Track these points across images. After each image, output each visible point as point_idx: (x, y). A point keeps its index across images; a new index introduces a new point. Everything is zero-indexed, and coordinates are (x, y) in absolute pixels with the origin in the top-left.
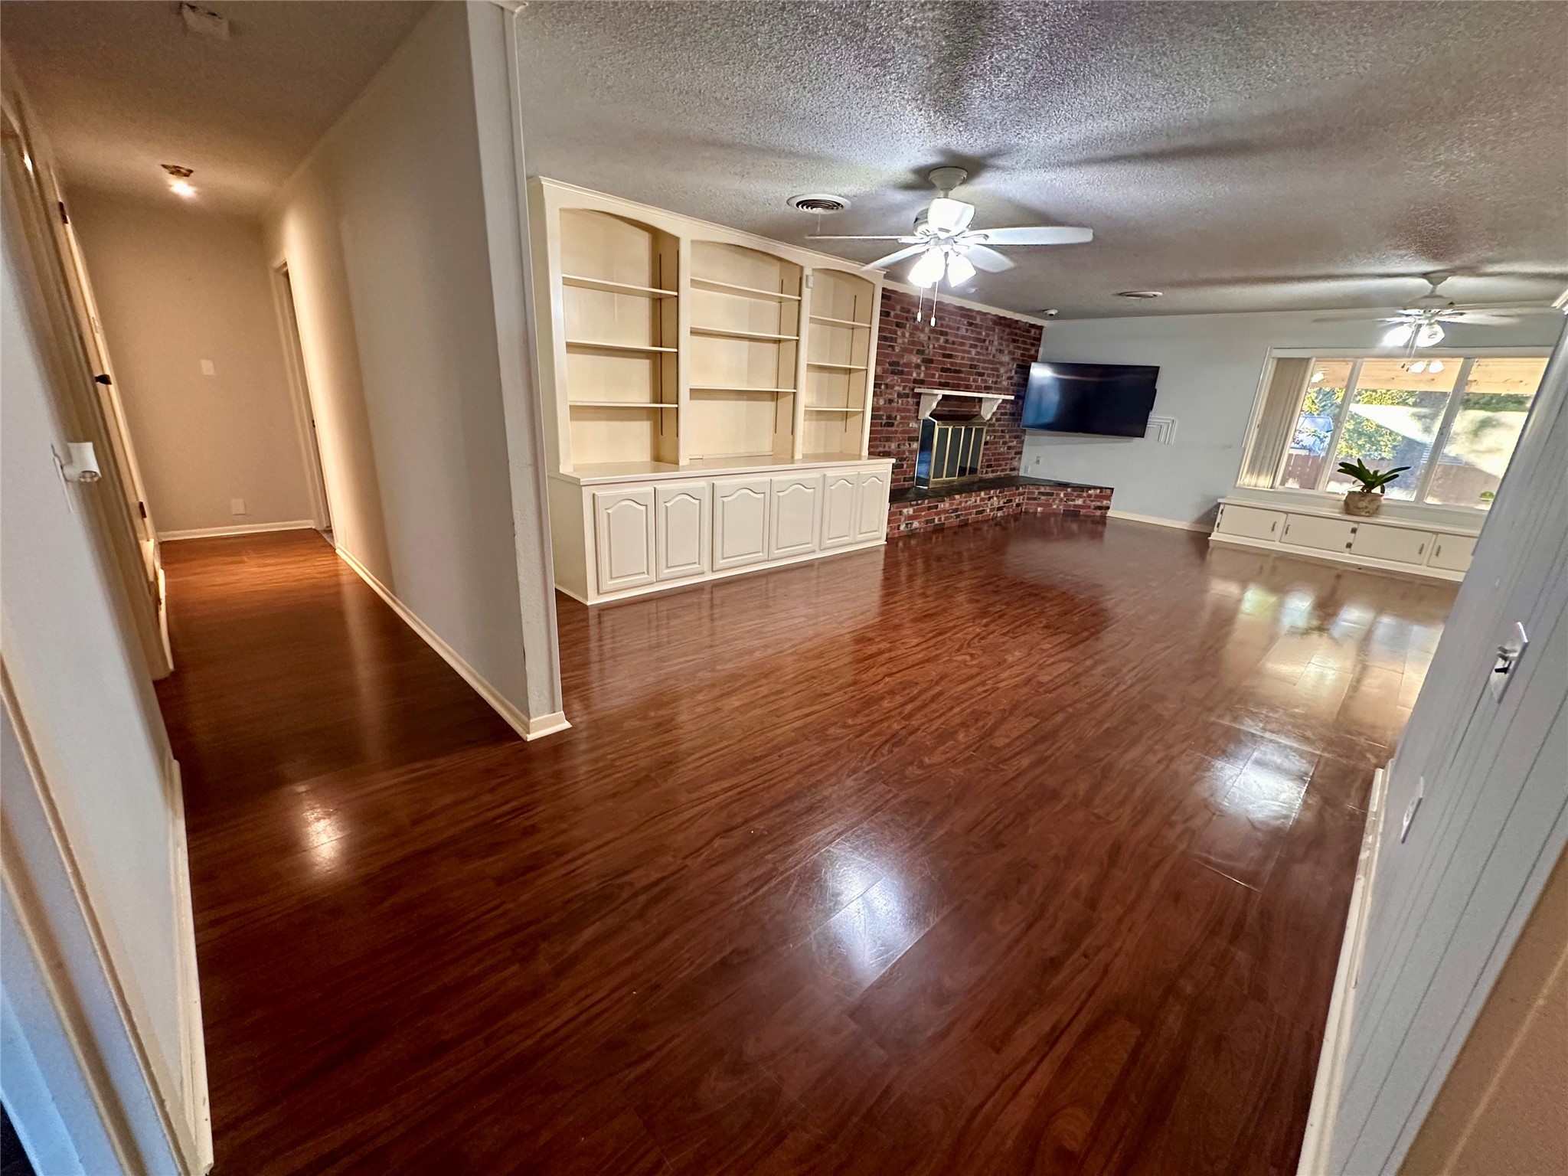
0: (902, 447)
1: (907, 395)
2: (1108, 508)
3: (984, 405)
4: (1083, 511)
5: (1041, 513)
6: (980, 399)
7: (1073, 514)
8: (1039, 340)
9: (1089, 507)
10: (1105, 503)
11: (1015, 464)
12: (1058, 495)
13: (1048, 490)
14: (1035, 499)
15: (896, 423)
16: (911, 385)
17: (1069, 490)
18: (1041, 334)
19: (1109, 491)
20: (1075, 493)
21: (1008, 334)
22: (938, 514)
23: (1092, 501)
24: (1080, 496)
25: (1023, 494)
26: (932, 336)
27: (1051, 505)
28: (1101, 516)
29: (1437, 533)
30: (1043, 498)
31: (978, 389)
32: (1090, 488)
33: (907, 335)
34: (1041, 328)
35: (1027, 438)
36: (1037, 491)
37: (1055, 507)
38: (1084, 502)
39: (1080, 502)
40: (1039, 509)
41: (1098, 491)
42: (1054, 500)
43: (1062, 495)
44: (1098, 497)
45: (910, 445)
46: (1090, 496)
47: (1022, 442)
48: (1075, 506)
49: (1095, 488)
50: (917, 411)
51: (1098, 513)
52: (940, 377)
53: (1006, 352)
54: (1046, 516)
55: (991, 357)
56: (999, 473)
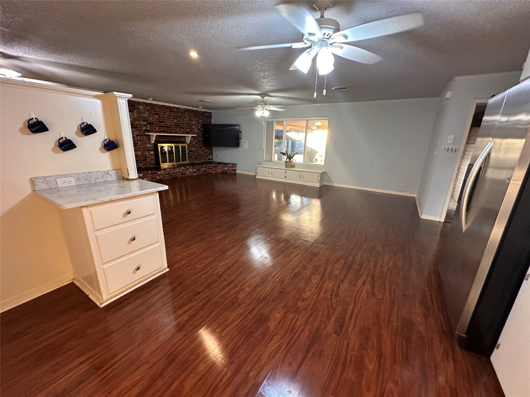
0: (144, 153)
1: (142, 135)
2: (236, 170)
3: (187, 138)
4: (228, 172)
5: (214, 173)
6: (185, 137)
7: (224, 173)
8: (211, 117)
9: (230, 170)
10: (235, 168)
11: (210, 157)
12: (219, 167)
13: (215, 165)
14: (211, 169)
15: (138, 145)
16: (144, 132)
17: (222, 165)
18: (211, 115)
19: (235, 165)
20: (224, 166)
21: (193, 115)
22: (158, 175)
23: (230, 168)
24: (226, 167)
25: (207, 167)
26: (150, 115)
27: (217, 170)
28: (234, 173)
29: (302, 171)
30: (214, 168)
31: (183, 133)
32: (229, 164)
33: (136, 114)
34: (211, 113)
35: (213, 149)
36: (211, 166)
37: (218, 171)
38: (228, 168)
39: (226, 169)
40: (213, 172)
41: (232, 165)
42: (218, 169)
43: (220, 167)
44: (232, 167)
45: (149, 153)
46: (229, 167)
47: (212, 150)
48: (225, 170)
49: (231, 164)
50: (150, 141)
51: (233, 172)
52: (159, 129)
53: (194, 120)
54: (216, 174)
55: (186, 122)
56: (202, 161)
